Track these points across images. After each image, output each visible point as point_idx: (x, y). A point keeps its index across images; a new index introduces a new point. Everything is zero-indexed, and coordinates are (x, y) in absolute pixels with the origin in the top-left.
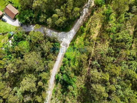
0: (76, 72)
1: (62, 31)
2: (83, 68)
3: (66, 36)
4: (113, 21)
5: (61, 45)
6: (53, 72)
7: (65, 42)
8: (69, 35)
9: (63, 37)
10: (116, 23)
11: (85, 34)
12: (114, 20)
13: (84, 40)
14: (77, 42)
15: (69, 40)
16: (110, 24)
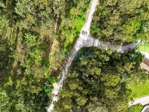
0: (71, 4)
1: (89, 47)
2: (65, 9)
3: (84, 43)
4: (38, 60)
5: (89, 33)
6: (96, 3)
7: (84, 36)
8: (81, 43)
9: (87, 41)
10: (35, 58)
11: (65, 46)
12: (36, 62)
13: (65, 39)
14: (72, 36)
15: (81, 38)
16: (40, 57)
